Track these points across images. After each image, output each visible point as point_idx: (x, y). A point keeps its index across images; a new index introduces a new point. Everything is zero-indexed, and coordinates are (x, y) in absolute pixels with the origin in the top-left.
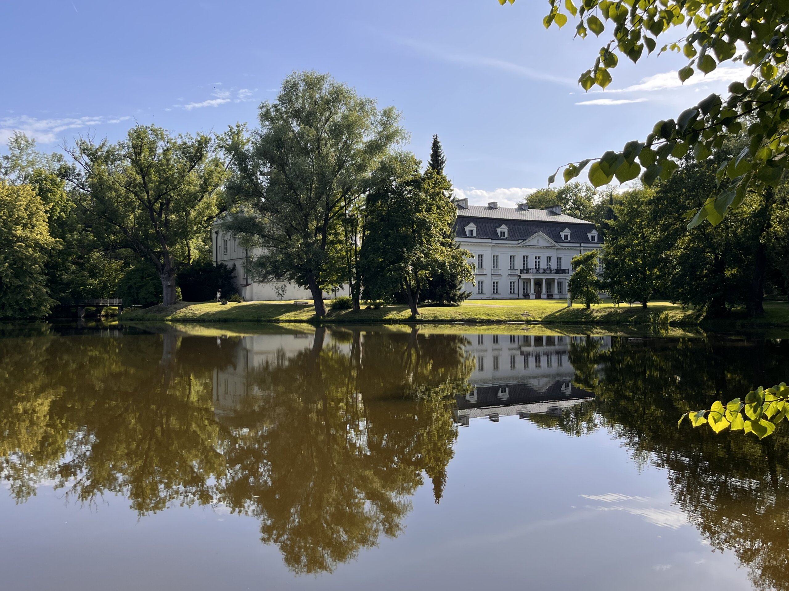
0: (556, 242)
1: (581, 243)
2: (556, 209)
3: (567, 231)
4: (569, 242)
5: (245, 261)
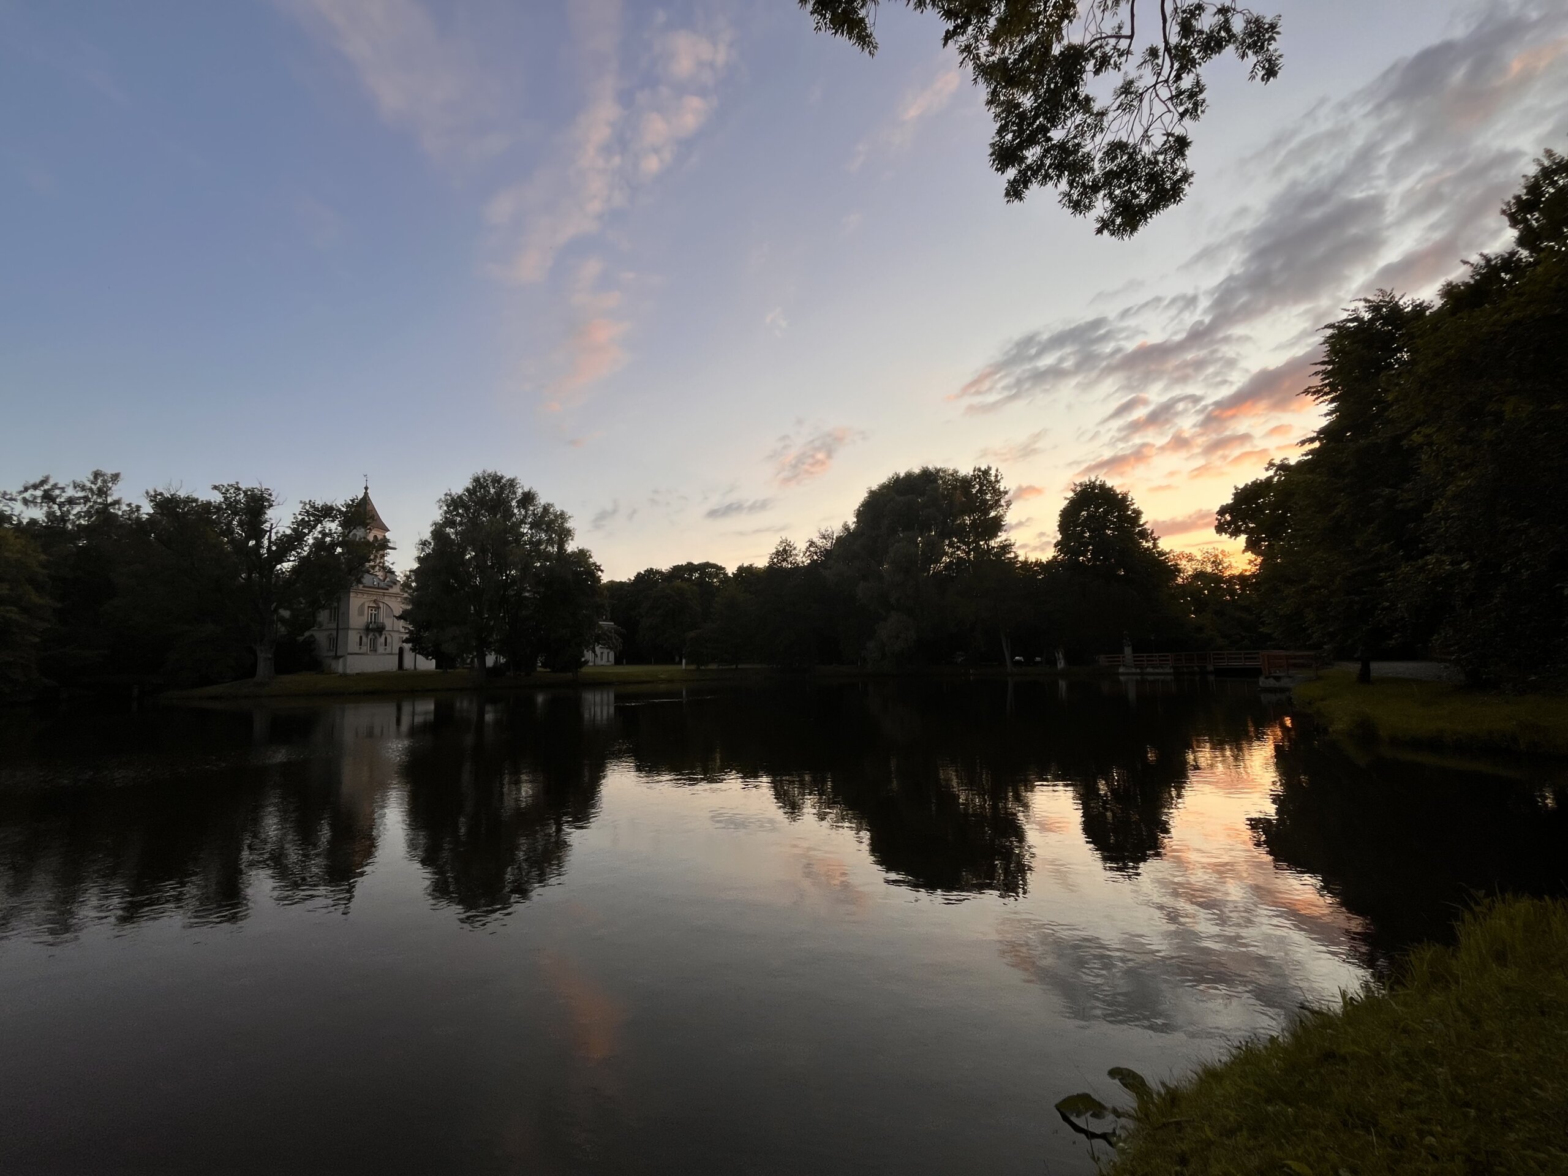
5: (334, 633)
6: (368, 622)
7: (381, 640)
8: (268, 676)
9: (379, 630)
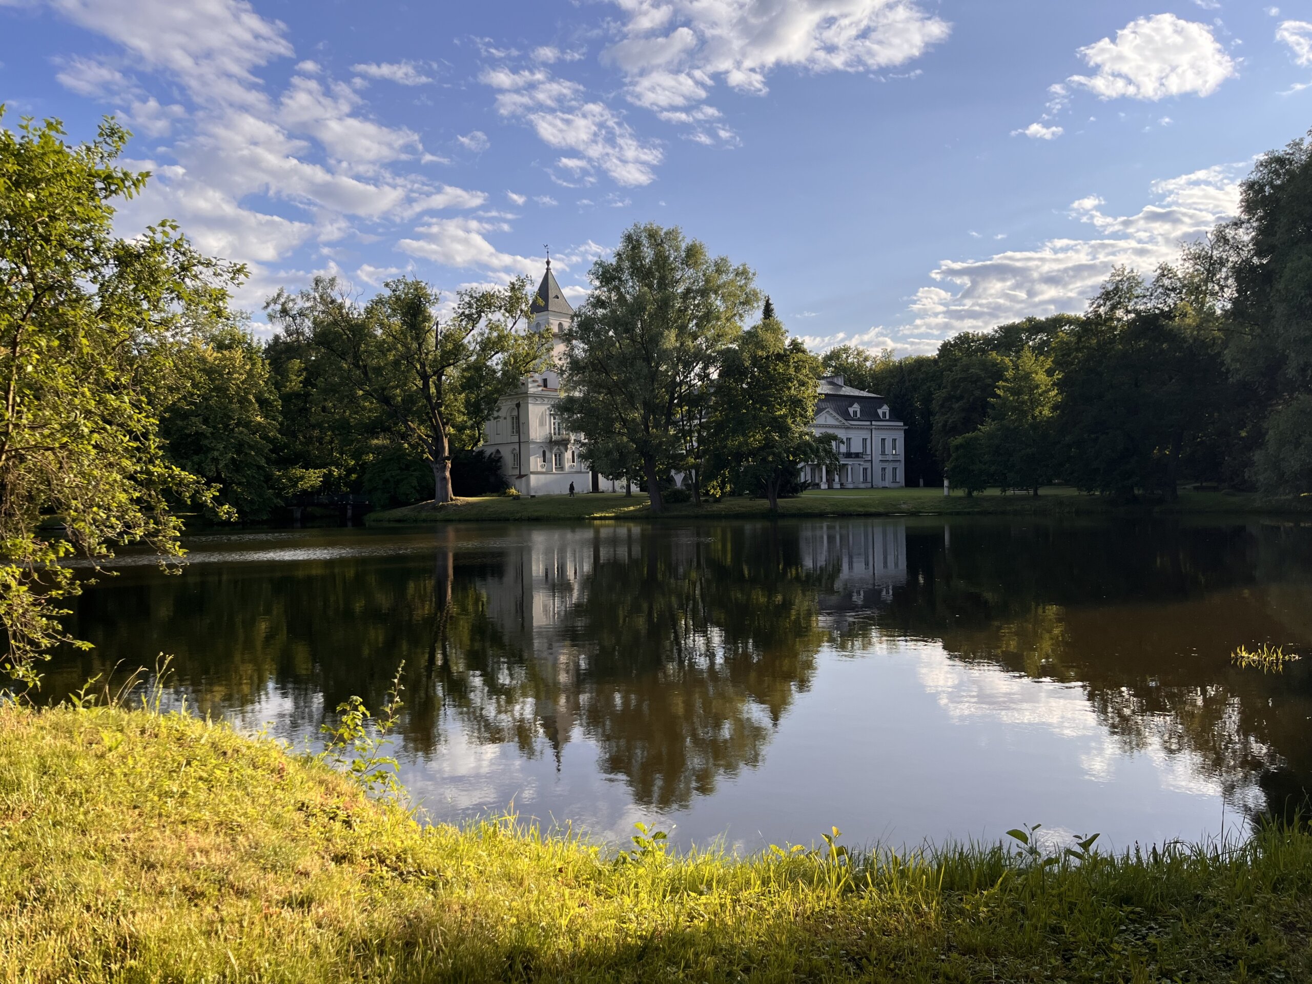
0: (847, 420)
1: (871, 421)
2: (838, 380)
3: (856, 407)
4: (859, 420)
5: (517, 447)
6: (550, 433)
7: (568, 455)
8: (445, 498)
9: (564, 443)
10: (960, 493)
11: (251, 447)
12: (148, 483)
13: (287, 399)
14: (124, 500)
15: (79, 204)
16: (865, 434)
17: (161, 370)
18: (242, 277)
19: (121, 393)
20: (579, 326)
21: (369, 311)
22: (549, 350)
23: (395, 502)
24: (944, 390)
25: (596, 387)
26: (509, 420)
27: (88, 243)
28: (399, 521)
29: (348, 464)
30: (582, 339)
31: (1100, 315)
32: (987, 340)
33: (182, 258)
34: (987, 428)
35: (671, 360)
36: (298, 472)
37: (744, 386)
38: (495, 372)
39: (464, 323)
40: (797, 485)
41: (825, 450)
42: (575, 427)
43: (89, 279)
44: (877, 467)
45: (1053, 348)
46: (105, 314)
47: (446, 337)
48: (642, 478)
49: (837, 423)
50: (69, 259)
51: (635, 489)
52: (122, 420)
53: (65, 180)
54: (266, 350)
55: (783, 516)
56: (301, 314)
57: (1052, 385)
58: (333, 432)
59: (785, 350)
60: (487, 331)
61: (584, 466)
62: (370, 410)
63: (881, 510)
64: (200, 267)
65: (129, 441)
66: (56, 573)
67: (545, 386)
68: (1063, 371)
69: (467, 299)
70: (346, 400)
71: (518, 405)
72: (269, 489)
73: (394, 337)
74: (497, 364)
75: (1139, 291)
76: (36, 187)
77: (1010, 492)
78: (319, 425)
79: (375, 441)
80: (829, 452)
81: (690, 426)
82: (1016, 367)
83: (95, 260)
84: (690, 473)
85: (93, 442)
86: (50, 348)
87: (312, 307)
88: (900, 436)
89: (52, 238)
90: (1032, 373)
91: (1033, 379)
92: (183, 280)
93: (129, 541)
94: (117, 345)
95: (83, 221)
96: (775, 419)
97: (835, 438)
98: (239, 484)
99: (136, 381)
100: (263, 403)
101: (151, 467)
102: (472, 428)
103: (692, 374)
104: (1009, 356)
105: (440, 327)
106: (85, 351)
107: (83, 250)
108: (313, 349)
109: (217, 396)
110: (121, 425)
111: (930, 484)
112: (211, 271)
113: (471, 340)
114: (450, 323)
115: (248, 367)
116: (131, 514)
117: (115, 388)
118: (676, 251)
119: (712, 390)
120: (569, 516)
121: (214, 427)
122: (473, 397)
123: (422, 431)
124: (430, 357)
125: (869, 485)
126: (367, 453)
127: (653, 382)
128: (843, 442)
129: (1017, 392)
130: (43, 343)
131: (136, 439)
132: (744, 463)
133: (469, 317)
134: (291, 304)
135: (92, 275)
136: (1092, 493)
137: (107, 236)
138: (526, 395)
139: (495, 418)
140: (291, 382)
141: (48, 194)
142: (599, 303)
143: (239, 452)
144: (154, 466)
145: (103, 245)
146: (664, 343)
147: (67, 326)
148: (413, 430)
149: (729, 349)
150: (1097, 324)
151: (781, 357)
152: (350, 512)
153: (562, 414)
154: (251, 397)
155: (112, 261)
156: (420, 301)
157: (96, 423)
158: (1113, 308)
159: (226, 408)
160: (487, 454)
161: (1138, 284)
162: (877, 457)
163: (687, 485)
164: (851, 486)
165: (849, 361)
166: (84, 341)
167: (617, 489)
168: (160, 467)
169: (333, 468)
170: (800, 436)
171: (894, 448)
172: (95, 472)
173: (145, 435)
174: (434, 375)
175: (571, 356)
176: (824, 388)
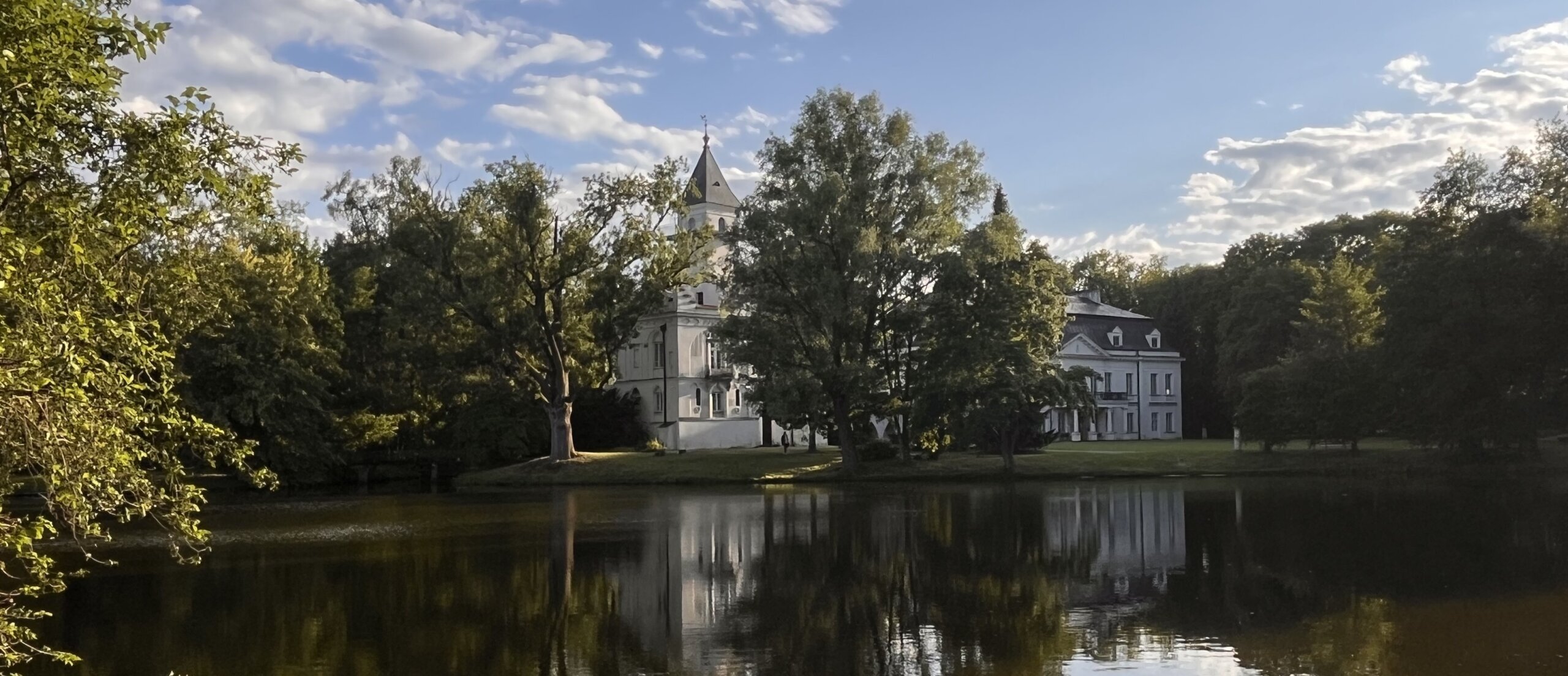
0: (1105, 349)
1: (1137, 351)
2: (1093, 295)
3: (1117, 332)
4: (1120, 349)
5: (661, 384)
6: (707, 366)
7: (731, 395)
8: (564, 453)
9: (725, 379)
10: (1255, 447)
11: (302, 385)
12: (159, 439)
13: (351, 319)
14: (125, 463)
15: (75, 66)
16: (1131, 368)
17: (181, 285)
18: (293, 163)
19: (125, 317)
20: (746, 222)
21: (464, 202)
22: (706, 255)
23: (498, 459)
24: (1232, 310)
25: (769, 304)
26: (651, 346)
27: (87, 117)
28: (500, 485)
29: (433, 407)
30: (751, 240)
31: (1433, 213)
32: (1288, 245)
33: (213, 137)
34: (1290, 360)
35: (871, 268)
36: (366, 418)
37: (968, 303)
38: (632, 283)
39: (592, 219)
40: (1039, 435)
41: (1076, 389)
42: (740, 358)
43: (85, 165)
44: (1146, 412)
45: (1375, 257)
46: (105, 209)
47: (568, 238)
48: (831, 426)
49: (1090, 353)
50: (59, 139)
51: (821, 441)
52: (126, 353)
53: (58, 33)
54: (325, 252)
55: (1022, 478)
56: (374, 205)
57: (1374, 304)
58: (414, 365)
59: (1023, 255)
60: (624, 229)
61: (751, 411)
62: (464, 335)
63: (1151, 469)
64: (238, 149)
65: (134, 382)
66: (29, 562)
67: (701, 302)
68: (1388, 286)
69: (596, 187)
70: (432, 323)
71: (664, 328)
72: (325, 440)
73: (497, 237)
74: (636, 274)
75: (1483, 181)
76: (16, 41)
77: (1320, 446)
78: (395, 356)
79: (471, 377)
80: (1082, 392)
81: (897, 356)
82: (1326, 280)
83: (96, 140)
84: (897, 420)
85: (85, 384)
86: (29, 258)
87: (388, 196)
88: (1176, 372)
89: (38, 110)
90: (1348, 288)
91: (1348, 297)
92: (213, 166)
93: (131, 516)
94: (122, 252)
95: (80, 88)
96: (1011, 347)
97: (1090, 373)
98: (285, 435)
99: (146, 301)
100: (319, 325)
101: (163, 418)
102: (600, 359)
103: (899, 287)
104: (1317, 265)
105: (559, 224)
106: (78, 262)
107: (79, 127)
108: (389, 253)
109: (258, 316)
110: (124, 360)
111: (1214, 435)
112: (253, 152)
113: (601, 241)
114: (573, 220)
115: (299, 277)
116: (135, 481)
117: (119, 310)
118: (874, 124)
119: (925, 308)
120: (731, 478)
121: (253, 358)
122: (602, 317)
123: (533, 363)
124: (546, 264)
125: (1136, 437)
126: (460, 393)
127: (845, 298)
128: (1101, 379)
129: (1327, 313)
130: (22, 251)
131: (144, 379)
132: (969, 407)
133: (600, 210)
134: (360, 193)
135: (90, 160)
136: (1428, 447)
137: (112, 108)
138: (674, 315)
139: (631, 346)
140: (358, 297)
141: (31, 52)
142: (773, 193)
143: (285, 392)
144: (167, 416)
145: (107, 121)
146: (861, 245)
147: (55, 228)
148: (522, 361)
149: (947, 254)
150: (1431, 224)
151: (1019, 265)
152: (434, 474)
153: (722, 340)
154: (303, 317)
155: (117, 142)
156: (534, 190)
157: (91, 359)
158: (1451, 203)
159: (268, 332)
160: (622, 393)
161: (1482, 171)
162: (1145, 399)
163: (894, 438)
164: (1111, 437)
165: (1109, 269)
166: (78, 248)
167: (797, 440)
168: (175, 416)
169: (413, 413)
170: (1044, 370)
171: (1168, 387)
172: (86, 426)
173: (157, 375)
174: (551, 288)
175: (736, 263)
176: (1074, 307)
